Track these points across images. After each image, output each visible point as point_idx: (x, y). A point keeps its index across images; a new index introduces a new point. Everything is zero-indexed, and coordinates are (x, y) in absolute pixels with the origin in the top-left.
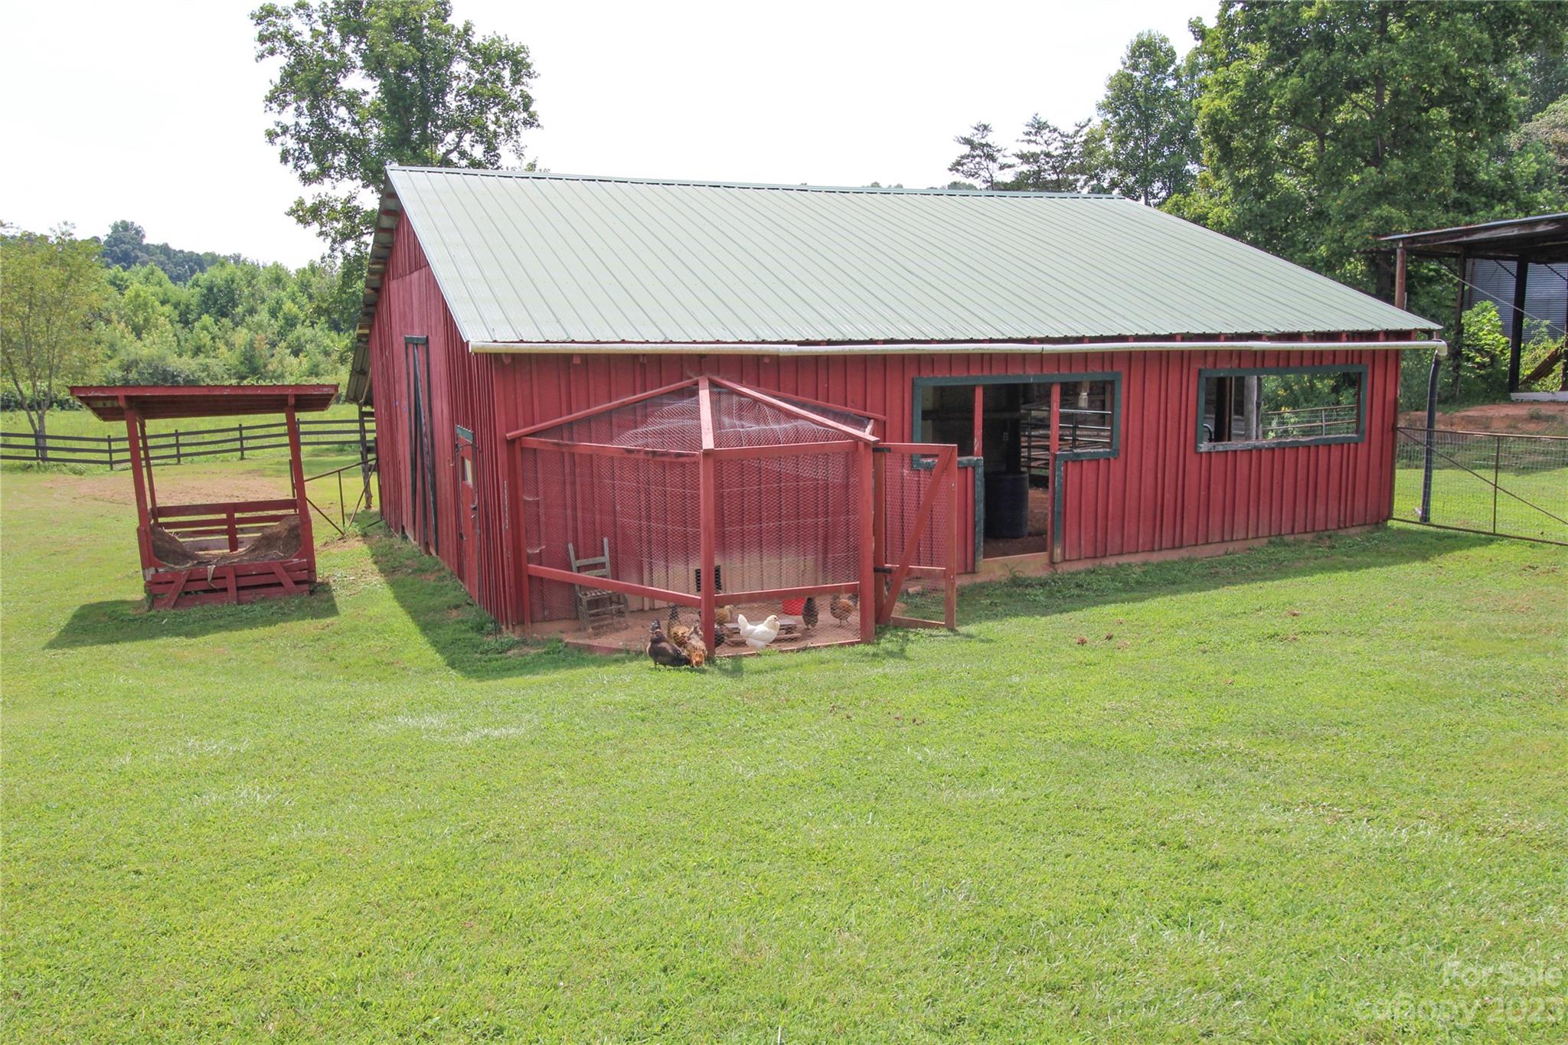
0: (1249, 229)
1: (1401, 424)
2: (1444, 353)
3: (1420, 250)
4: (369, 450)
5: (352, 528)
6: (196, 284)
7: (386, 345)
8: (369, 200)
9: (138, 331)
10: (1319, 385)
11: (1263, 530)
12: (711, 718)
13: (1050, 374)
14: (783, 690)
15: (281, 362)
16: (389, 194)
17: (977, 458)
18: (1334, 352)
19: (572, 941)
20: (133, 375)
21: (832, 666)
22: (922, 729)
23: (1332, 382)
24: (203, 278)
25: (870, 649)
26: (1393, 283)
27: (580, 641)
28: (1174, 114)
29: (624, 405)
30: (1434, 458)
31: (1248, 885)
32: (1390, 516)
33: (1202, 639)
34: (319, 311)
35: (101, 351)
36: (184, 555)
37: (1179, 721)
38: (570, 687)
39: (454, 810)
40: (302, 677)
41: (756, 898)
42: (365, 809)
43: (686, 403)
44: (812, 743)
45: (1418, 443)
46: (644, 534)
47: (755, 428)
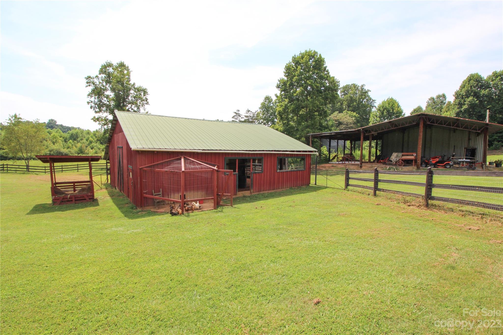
0: (285, 132)
1: (311, 167)
2: (318, 155)
3: (314, 137)
4: (108, 170)
5: (103, 187)
6: (69, 133)
7: (113, 147)
8: (111, 117)
9: (54, 143)
10: (298, 160)
11: (289, 186)
12: (183, 226)
13: (250, 157)
14: (198, 219)
15: (88, 151)
16: (115, 117)
17: (237, 173)
18: (300, 154)
19: (151, 276)
20: (52, 153)
21: (208, 214)
22: (226, 226)
23: (300, 159)
24: (70, 132)
25: (216, 210)
26: (310, 142)
27: (155, 210)
28: (272, 110)
29: (165, 162)
30: (317, 173)
31: (286, 254)
32: (310, 184)
33: (278, 207)
34: (98, 140)
35: (44, 147)
36: (62, 193)
37: (274, 223)
38: (152, 220)
39: (125, 248)
40: (90, 220)
41: (191, 263)
42: (104, 249)
43: (179, 161)
44: (203, 230)
45: (314, 171)
46: (169, 188)
47: (193, 166)
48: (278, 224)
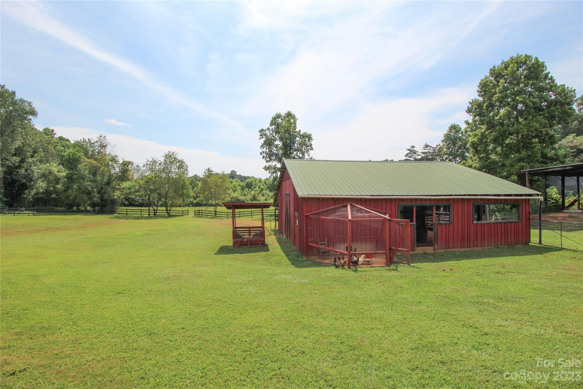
0: (483, 169)
1: (531, 218)
2: (543, 200)
3: (532, 174)
4: (276, 216)
5: (273, 233)
6: (245, 182)
7: (281, 195)
8: (279, 165)
9: (234, 191)
10: (506, 207)
11: (493, 244)
12: (350, 282)
13: (433, 203)
14: (367, 276)
15: (260, 198)
16: (283, 164)
17: (415, 223)
18: (511, 199)
20: (233, 200)
21: (379, 271)
22: (403, 289)
23: (510, 206)
24: (246, 181)
25: (388, 268)
26: (526, 182)
27: (320, 261)
28: (462, 142)
29: (331, 209)
30: (542, 227)
32: (530, 242)
33: (477, 272)
34: (268, 188)
35: (227, 195)
36: (240, 237)
37: (473, 293)
38: (318, 272)
40: (262, 265)
43: (345, 209)
44: (375, 290)
45: (536, 223)
46: (335, 238)
47: (361, 215)
48: (480, 296)
